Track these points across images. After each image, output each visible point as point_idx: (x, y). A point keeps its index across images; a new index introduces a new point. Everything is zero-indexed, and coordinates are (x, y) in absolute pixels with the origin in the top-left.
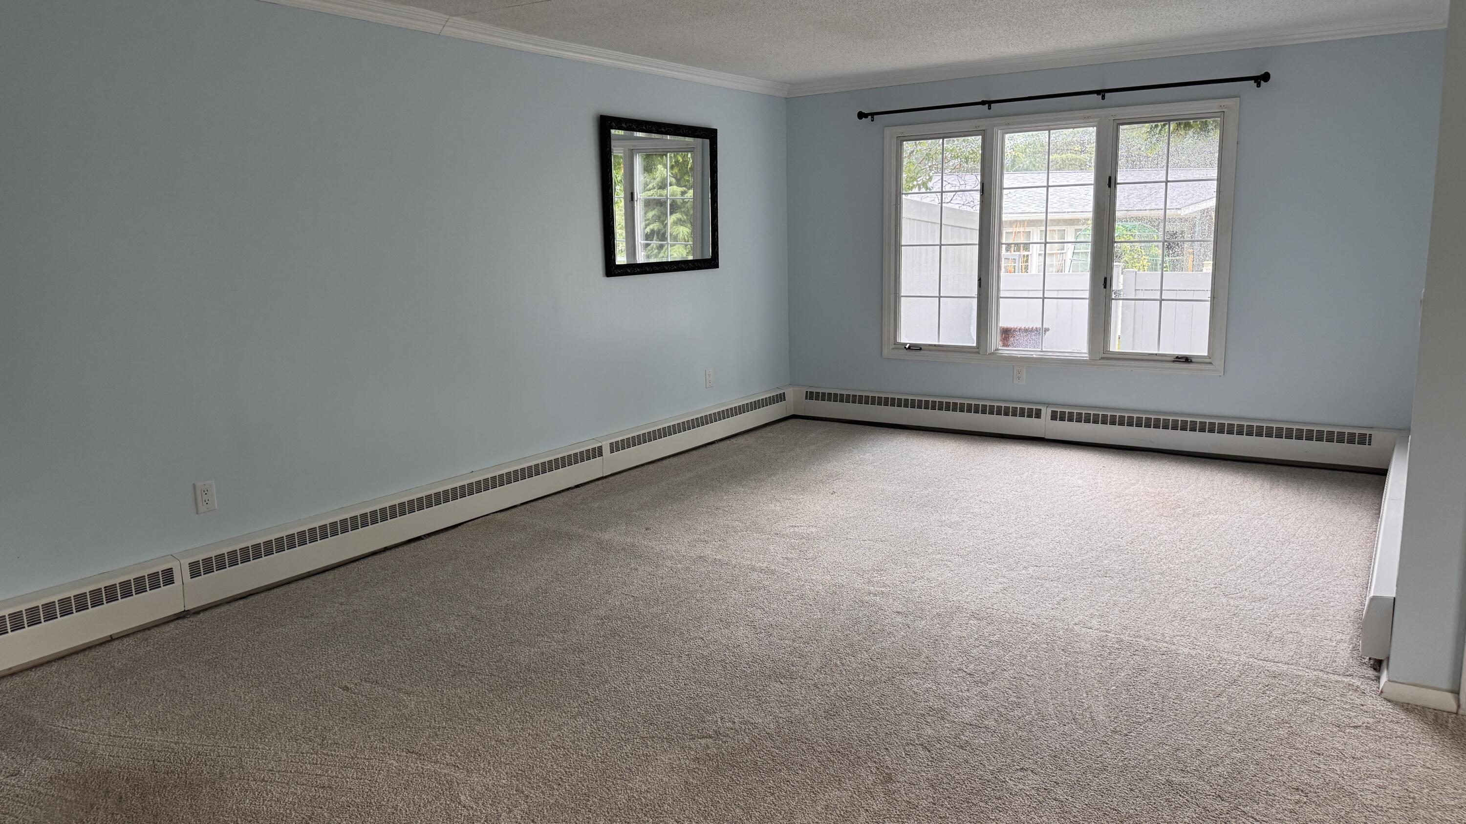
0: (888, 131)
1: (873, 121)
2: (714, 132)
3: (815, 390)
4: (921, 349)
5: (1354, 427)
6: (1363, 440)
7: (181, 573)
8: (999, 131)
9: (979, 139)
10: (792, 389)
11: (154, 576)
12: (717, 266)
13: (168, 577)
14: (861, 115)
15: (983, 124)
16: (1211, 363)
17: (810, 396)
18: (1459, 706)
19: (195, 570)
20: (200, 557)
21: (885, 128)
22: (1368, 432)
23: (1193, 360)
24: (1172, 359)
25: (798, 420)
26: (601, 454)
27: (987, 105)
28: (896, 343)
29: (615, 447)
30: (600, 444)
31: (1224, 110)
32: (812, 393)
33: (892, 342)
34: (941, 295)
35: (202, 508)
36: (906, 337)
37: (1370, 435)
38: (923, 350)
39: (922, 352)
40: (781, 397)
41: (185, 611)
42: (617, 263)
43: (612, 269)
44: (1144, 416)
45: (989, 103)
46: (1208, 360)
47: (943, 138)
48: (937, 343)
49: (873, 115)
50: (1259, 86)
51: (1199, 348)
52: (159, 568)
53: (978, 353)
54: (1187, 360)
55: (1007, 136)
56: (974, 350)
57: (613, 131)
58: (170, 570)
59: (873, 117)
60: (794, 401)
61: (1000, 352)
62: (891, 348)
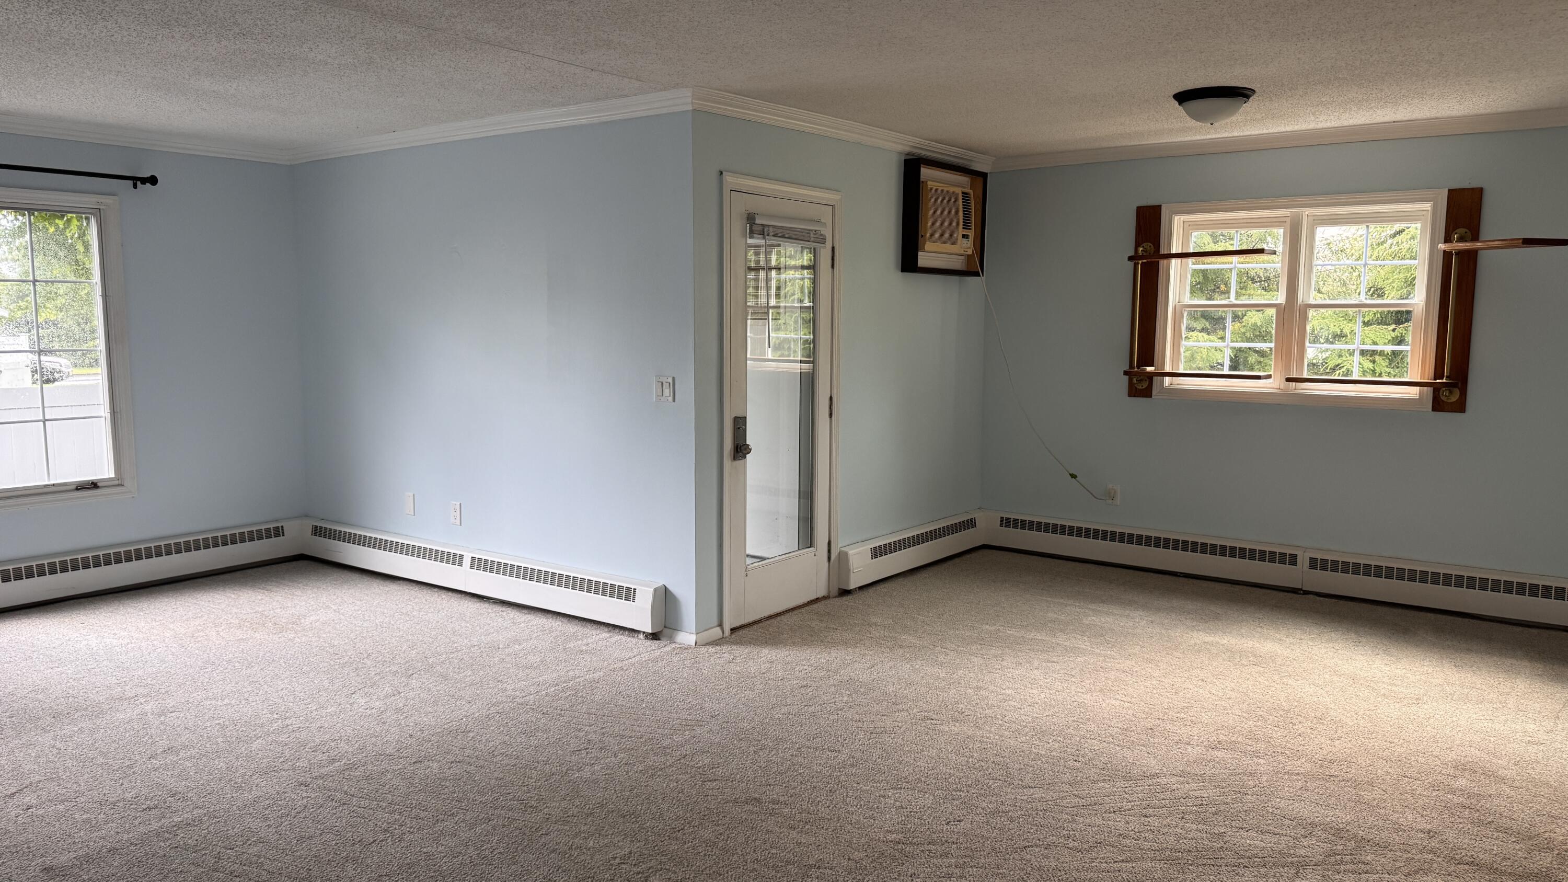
5: (267, 522)
6: (278, 532)
16: (122, 485)
18: (723, 633)
22: (279, 525)
23: (99, 484)
24: (74, 487)
31: (101, 207)
37: (282, 527)
44: (46, 562)
46: (117, 482)
50: (135, 186)
51: (105, 470)
54: (94, 485)
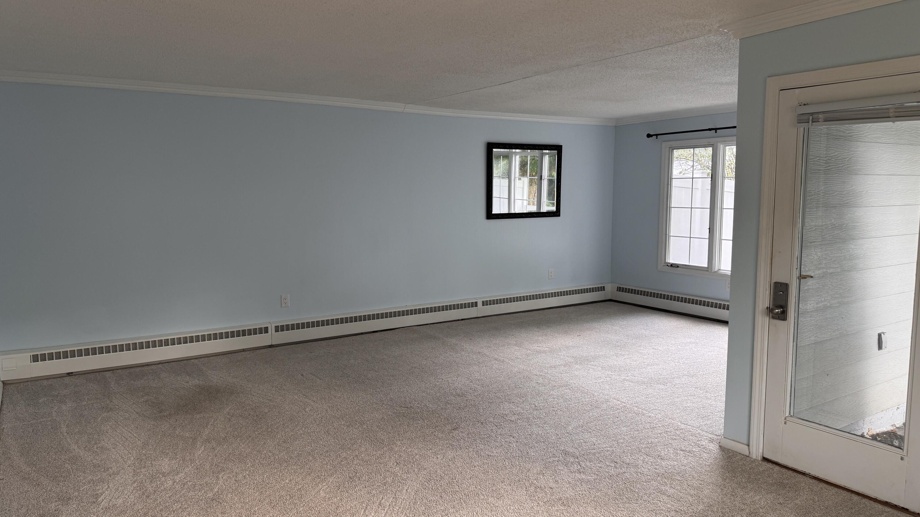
0: (664, 144)
1: (657, 138)
2: (560, 147)
3: (622, 286)
4: (678, 267)
7: (272, 330)
8: (721, 145)
9: (711, 149)
10: (610, 285)
11: (261, 329)
12: (559, 216)
13: (266, 330)
14: (649, 136)
15: (712, 141)
17: (620, 289)
18: (749, 453)
19: (277, 329)
20: (279, 324)
21: (663, 143)
25: (613, 302)
26: (476, 306)
27: (715, 131)
28: (665, 263)
29: (485, 303)
30: (476, 301)
32: (620, 288)
33: (663, 261)
34: (691, 237)
35: (283, 305)
36: (671, 260)
38: (680, 268)
39: (678, 268)
40: (603, 289)
41: (272, 345)
42: (493, 213)
43: (490, 215)
45: (716, 129)
47: (694, 148)
48: (688, 264)
49: (657, 135)
52: (263, 326)
53: (708, 271)
55: (727, 147)
56: (706, 269)
57: (494, 150)
58: (267, 327)
59: (657, 136)
60: (610, 291)
61: (722, 271)
62: (662, 265)
